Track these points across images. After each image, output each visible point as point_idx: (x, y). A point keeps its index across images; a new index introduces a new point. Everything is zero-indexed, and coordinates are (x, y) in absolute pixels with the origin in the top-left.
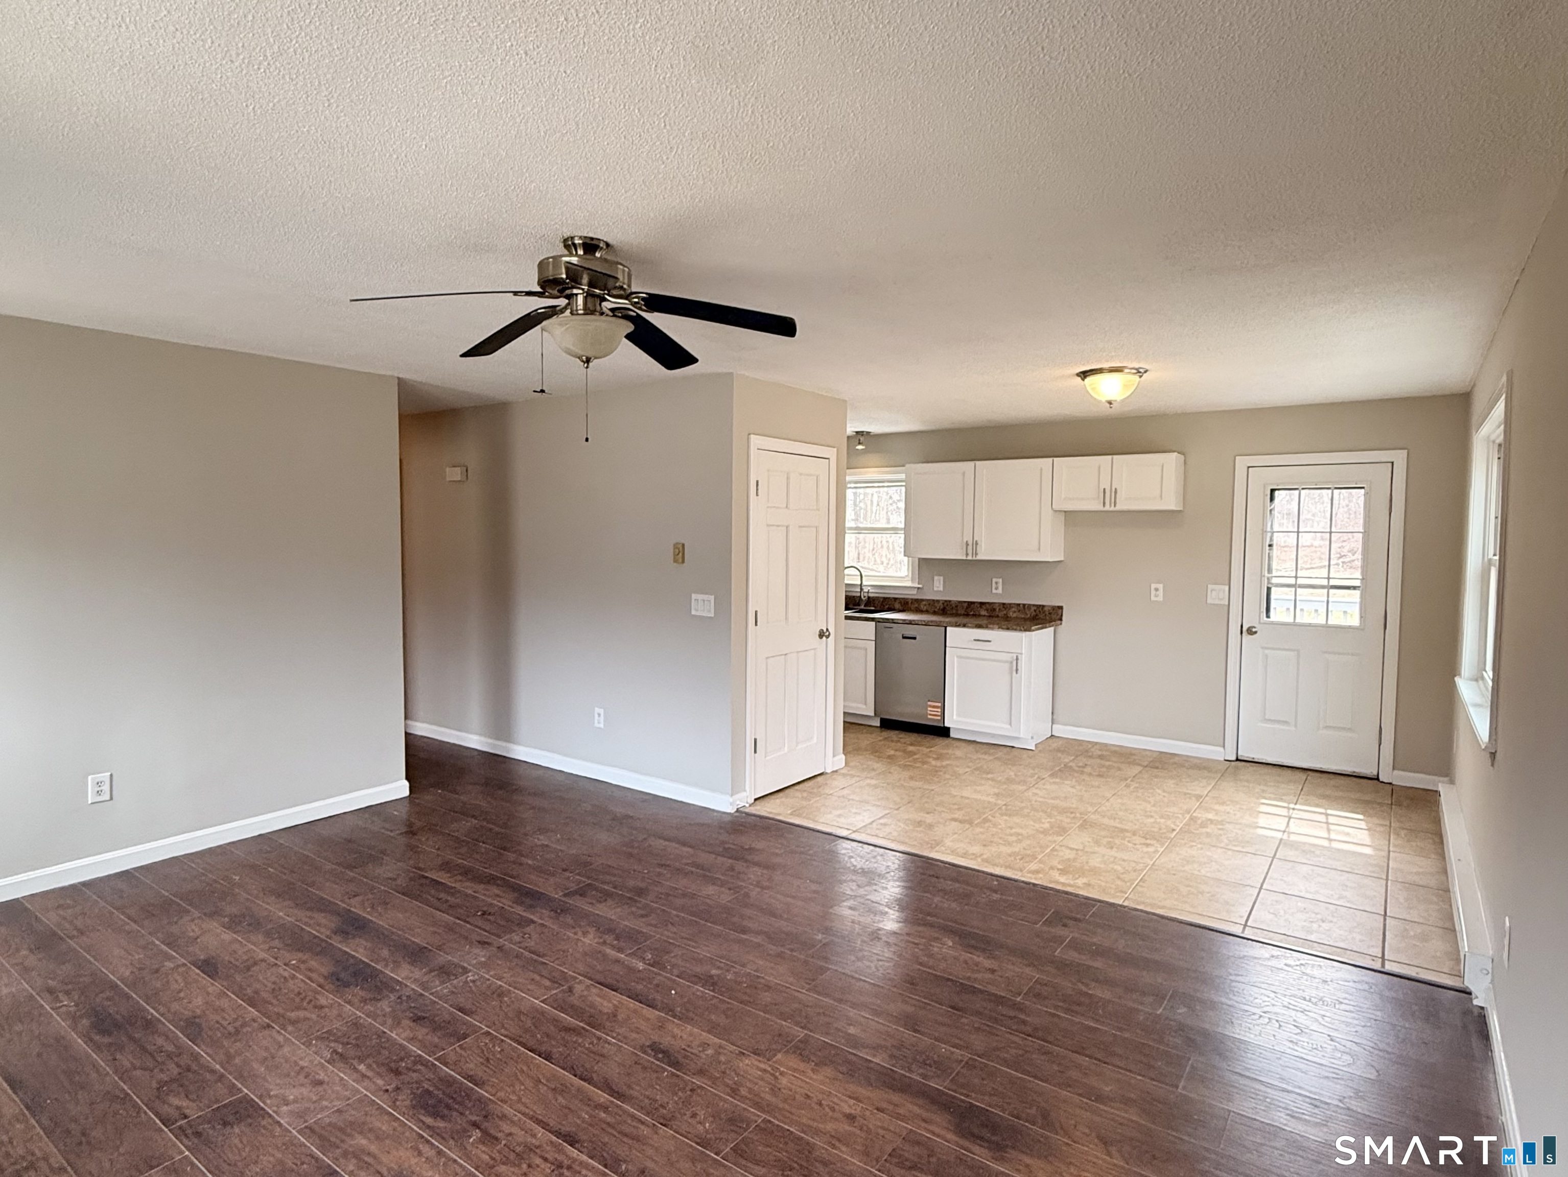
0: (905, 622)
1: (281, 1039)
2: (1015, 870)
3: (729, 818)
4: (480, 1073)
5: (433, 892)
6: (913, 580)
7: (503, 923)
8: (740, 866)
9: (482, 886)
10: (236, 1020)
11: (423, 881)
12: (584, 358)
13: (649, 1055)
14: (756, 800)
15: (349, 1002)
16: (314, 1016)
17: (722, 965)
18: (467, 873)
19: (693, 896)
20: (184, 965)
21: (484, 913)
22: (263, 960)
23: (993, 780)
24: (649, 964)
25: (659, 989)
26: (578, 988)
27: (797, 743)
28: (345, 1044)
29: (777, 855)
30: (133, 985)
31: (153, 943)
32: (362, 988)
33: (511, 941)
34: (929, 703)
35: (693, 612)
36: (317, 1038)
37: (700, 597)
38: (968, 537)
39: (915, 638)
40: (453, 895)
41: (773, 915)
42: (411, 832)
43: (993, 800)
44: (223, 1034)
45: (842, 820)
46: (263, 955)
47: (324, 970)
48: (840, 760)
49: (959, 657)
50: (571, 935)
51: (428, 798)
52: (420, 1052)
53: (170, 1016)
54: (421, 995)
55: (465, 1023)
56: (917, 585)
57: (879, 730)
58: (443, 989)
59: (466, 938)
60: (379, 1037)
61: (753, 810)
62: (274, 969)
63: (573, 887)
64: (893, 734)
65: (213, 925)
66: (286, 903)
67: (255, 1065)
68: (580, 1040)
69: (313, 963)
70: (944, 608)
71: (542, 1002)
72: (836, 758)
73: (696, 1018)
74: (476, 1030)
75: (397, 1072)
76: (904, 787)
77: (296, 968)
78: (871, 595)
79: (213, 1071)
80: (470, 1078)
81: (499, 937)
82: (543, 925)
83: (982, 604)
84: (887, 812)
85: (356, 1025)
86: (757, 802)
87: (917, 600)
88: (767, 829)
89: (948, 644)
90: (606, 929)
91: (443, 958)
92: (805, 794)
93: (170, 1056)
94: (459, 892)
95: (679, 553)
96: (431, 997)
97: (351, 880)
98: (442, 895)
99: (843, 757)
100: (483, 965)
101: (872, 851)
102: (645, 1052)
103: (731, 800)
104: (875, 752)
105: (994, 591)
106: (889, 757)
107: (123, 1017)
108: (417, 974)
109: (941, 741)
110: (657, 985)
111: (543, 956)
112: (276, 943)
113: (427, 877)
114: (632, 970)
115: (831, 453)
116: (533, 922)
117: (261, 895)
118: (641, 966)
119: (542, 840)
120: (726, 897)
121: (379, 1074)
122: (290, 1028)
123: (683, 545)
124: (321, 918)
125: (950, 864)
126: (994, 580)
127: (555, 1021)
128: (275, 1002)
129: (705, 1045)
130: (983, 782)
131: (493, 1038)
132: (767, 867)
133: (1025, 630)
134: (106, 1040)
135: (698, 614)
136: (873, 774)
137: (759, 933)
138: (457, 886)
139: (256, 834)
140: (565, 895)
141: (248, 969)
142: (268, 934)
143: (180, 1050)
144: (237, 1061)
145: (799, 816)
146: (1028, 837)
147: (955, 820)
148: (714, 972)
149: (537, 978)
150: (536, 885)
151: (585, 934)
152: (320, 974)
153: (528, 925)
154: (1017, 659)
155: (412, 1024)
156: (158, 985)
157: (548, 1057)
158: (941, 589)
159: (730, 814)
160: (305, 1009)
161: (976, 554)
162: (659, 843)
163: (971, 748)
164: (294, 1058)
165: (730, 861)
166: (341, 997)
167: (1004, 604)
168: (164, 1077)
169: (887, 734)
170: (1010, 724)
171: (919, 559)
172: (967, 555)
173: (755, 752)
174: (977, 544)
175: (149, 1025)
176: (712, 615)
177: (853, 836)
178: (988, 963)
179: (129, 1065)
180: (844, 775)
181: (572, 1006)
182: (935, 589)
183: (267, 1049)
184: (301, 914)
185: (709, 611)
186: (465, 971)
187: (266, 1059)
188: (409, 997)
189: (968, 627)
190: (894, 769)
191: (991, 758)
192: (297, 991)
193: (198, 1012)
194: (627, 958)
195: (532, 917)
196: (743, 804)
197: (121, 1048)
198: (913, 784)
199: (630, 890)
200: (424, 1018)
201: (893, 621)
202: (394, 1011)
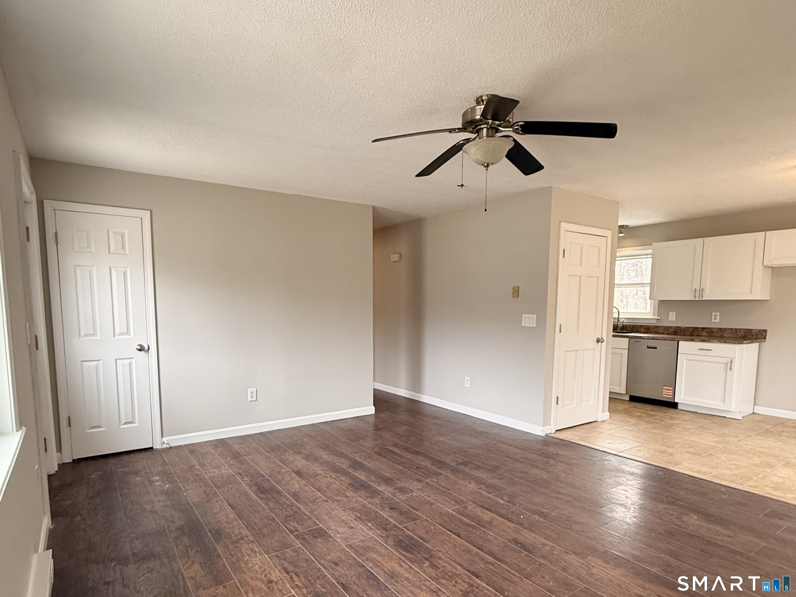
0: (649, 338)
1: (333, 507)
2: (738, 484)
3: (541, 439)
4: (425, 536)
5: (392, 455)
6: (653, 315)
7: (427, 473)
8: (552, 462)
9: (415, 455)
10: (313, 496)
11: (387, 450)
12: (486, 164)
13: (513, 544)
14: (556, 431)
15: (360, 497)
16: (345, 500)
17: (548, 508)
18: (407, 449)
19: (526, 473)
20: (289, 471)
21: (417, 467)
22: (321, 474)
23: (713, 434)
24: (506, 502)
25: (513, 514)
26: (470, 507)
27: (581, 402)
28: (361, 514)
29: (574, 459)
30: (271, 476)
31: (276, 461)
32: (365, 492)
33: (433, 481)
34: (664, 387)
35: (523, 325)
36: (348, 509)
37: (527, 316)
38: (696, 286)
39: (656, 348)
40: (401, 457)
41: (575, 487)
42: (377, 428)
43: (715, 444)
44: (309, 501)
45: (611, 445)
46: (321, 472)
47: (348, 482)
48: (607, 415)
49: (687, 360)
50: (463, 482)
51: (383, 415)
52: (395, 522)
53: (287, 491)
54: (392, 498)
55: (415, 514)
56: (657, 318)
57: (628, 402)
58: (403, 497)
59: (410, 477)
60: (376, 513)
61: (555, 436)
62: (326, 478)
63: (460, 461)
64: (638, 405)
65: (298, 457)
66: (327, 452)
67: (324, 516)
68: (474, 531)
69: (342, 478)
70: (676, 331)
71: (452, 510)
72: (604, 414)
73: (537, 531)
74: (420, 518)
75: (386, 529)
76: (650, 432)
77: (335, 479)
78: (624, 324)
79: (306, 515)
80: (422, 538)
81: (426, 478)
82: (446, 476)
83: (704, 329)
84: (641, 444)
85: (364, 506)
86: (558, 432)
87: (656, 327)
88: (566, 446)
89: (679, 352)
90: (479, 482)
91: (400, 484)
92: (586, 431)
93: (288, 506)
94: (404, 457)
95: (516, 292)
96: (398, 500)
97: (354, 446)
98: (396, 457)
99: (608, 413)
100: (421, 490)
101: (633, 463)
102: (510, 542)
103: (542, 429)
104: (627, 413)
105: (713, 320)
106: (638, 416)
107: (269, 488)
108: (390, 489)
109: (672, 411)
110: (513, 512)
111: (449, 490)
112: (325, 468)
113: (387, 449)
114: (497, 503)
115: (609, 233)
116: (442, 474)
117: (316, 448)
118: (502, 502)
119: (442, 439)
120: (545, 476)
121: (377, 528)
122: (336, 503)
123: (518, 287)
124: (343, 460)
125: (688, 475)
126: (714, 314)
127: (461, 521)
128: (328, 491)
129: (544, 545)
130: (706, 434)
131: (430, 523)
132: (567, 464)
133: (739, 343)
134: (263, 496)
135: (526, 325)
136: (629, 424)
137: (568, 496)
138: (403, 454)
139: (311, 423)
140: (457, 464)
141: (315, 477)
142: (322, 464)
143: (292, 505)
144: (316, 512)
145: (584, 441)
146: (744, 467)
147: (689, 453)
148: (544, 510)
149: (448, 500)
150: (441, 458)
151: (470, 483)
152: (346, 483)
153: (440, 475)
154: (731, 361)
155: (390, 510)
156: (280, 478)
157: (458, 536)
158: (674, 320)
159: (542, 436)
160: (341, 496)
161: (702, 297)
162: (504, 446)
163: (693, 416)
164: (340, 516)
165: (546, 459)
166: (356, 494)
167: (720, 329)
168: (287, 514)
169: (634, 404)
170: (724, 403)
171: (659, 301)
172: (695, 297)
173: (557, 404)
174: (703, 290)
175: (279, 492)
176: (534, 326)
177: (620, 454)
178: (726, 532)
179: (273, 507)
180: (610, 424)
181: (468, 515)
182: (670, 320)
183: (327, 510)
184: (334, 457)
185: (533, 324)
186: (412, 491)
187: (327, 514)
188: (387, 498)
189: (695, 341)
190: (641, 422)
191: (710, 422)
192: (337, 488)
193: (297, 491)
194: (494, 497)
195: (441, 472)
196: (550, 432)
197: (269, 500)
198: (656, 431)
199: (491, 466)
200: (395, 508)
201: (641, 338)
202: (381, 503)
